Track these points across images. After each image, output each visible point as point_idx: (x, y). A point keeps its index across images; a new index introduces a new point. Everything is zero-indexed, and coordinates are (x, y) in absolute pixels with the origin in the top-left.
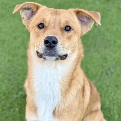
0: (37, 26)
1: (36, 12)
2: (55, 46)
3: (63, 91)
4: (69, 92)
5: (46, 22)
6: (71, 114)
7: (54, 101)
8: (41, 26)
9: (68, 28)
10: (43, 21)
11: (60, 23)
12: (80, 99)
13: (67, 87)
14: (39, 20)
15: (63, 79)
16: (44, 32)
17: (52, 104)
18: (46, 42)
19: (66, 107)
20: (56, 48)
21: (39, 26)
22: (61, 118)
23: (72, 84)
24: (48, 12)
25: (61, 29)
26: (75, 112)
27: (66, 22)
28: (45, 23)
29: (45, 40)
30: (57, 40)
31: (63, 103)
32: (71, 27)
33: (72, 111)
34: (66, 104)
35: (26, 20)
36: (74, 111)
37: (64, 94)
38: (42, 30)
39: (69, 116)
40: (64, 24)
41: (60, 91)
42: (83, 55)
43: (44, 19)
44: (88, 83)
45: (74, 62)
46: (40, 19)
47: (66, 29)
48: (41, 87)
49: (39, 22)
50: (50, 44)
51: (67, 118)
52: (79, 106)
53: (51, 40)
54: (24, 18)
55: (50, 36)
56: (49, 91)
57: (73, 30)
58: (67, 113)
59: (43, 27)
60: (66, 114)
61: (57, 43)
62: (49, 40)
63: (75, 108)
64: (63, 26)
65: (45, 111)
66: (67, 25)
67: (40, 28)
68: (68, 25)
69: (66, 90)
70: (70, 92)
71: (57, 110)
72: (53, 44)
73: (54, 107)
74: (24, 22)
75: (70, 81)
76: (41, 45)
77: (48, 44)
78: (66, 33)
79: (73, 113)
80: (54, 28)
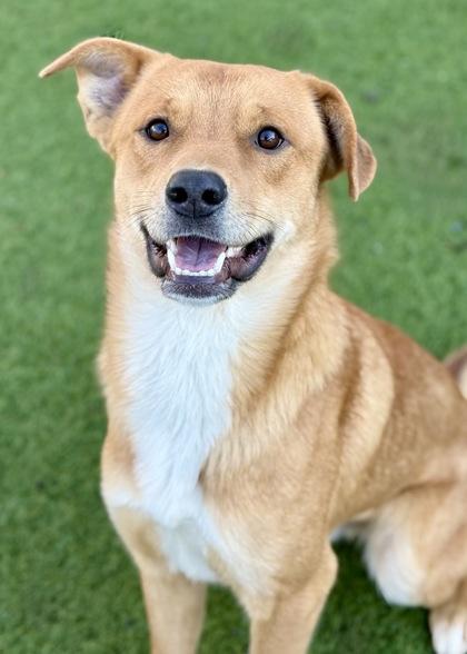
0: (140, 130)
1: (134, 81)
2: (212, 213)
3: (240, 397)
4: (267, 401)
5: (175, 113)
6: (271, 496)
7: (202, 433)
8: (158, 130)
9: (269, 138)
10: (165, 109)
11: (236, 116)
12: (319, 431)
13: (260, 382)
14: (147, 108)
15: (246, 351)
16: (170, 153)
17: (196, 446)
18: (177, 195)
19: (252, 463)
20: (219, 218)
21: (151, 132)
22: (228, 508)
23: (283, 371)
24: (185, 75)
25: (241, 141)
26: (294, 486)
27: (264, 110)
28: (172, 118)
29: (171, 186)
30: (223, 186)
31: (236, 446)
32: (283, 130)
33: (276, 483)
34: (248, 451)
35: (98, 118)
36: (286, 483)
37: (244, 409)
38: (162, 146)
39: (263, 502)
40: (254, 119)
41: (229, 398)
42: (334, 255)
43: (168, 102)
44: (383, 361)
45: (295, 282)
46: (152, 101)
47: (259, 141)
48: (154, 380)
49: (151, 116)
50: (194, 202)
51: (251, 506)
52: (310, 465)
53: (198, 189)
54: (90, 112)
55: (194, 168)
56: (187, 397)
57: (290, 143)
58: (257, 487)
59: (167, 135)
60: (251, 490)
61: (222, 199)
62: (189, 187)
63: (292, 469)
64: (248, 126)
65: (169, 474)
66: (264, 124)
67: (153, 138)
68: (269, 123)
69: (252, 394)
70: (272, 402)
71: (210, 470)
72: (205, 205)
73: (203, 459)
74: (91, 128)
75: (271, 357)
76: (153, 205)
77: (183, 205)
78: (261, 157)
79: (284, 490)
80: (210, 137)
